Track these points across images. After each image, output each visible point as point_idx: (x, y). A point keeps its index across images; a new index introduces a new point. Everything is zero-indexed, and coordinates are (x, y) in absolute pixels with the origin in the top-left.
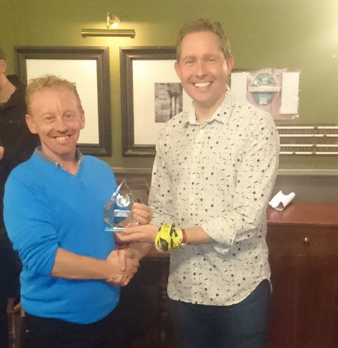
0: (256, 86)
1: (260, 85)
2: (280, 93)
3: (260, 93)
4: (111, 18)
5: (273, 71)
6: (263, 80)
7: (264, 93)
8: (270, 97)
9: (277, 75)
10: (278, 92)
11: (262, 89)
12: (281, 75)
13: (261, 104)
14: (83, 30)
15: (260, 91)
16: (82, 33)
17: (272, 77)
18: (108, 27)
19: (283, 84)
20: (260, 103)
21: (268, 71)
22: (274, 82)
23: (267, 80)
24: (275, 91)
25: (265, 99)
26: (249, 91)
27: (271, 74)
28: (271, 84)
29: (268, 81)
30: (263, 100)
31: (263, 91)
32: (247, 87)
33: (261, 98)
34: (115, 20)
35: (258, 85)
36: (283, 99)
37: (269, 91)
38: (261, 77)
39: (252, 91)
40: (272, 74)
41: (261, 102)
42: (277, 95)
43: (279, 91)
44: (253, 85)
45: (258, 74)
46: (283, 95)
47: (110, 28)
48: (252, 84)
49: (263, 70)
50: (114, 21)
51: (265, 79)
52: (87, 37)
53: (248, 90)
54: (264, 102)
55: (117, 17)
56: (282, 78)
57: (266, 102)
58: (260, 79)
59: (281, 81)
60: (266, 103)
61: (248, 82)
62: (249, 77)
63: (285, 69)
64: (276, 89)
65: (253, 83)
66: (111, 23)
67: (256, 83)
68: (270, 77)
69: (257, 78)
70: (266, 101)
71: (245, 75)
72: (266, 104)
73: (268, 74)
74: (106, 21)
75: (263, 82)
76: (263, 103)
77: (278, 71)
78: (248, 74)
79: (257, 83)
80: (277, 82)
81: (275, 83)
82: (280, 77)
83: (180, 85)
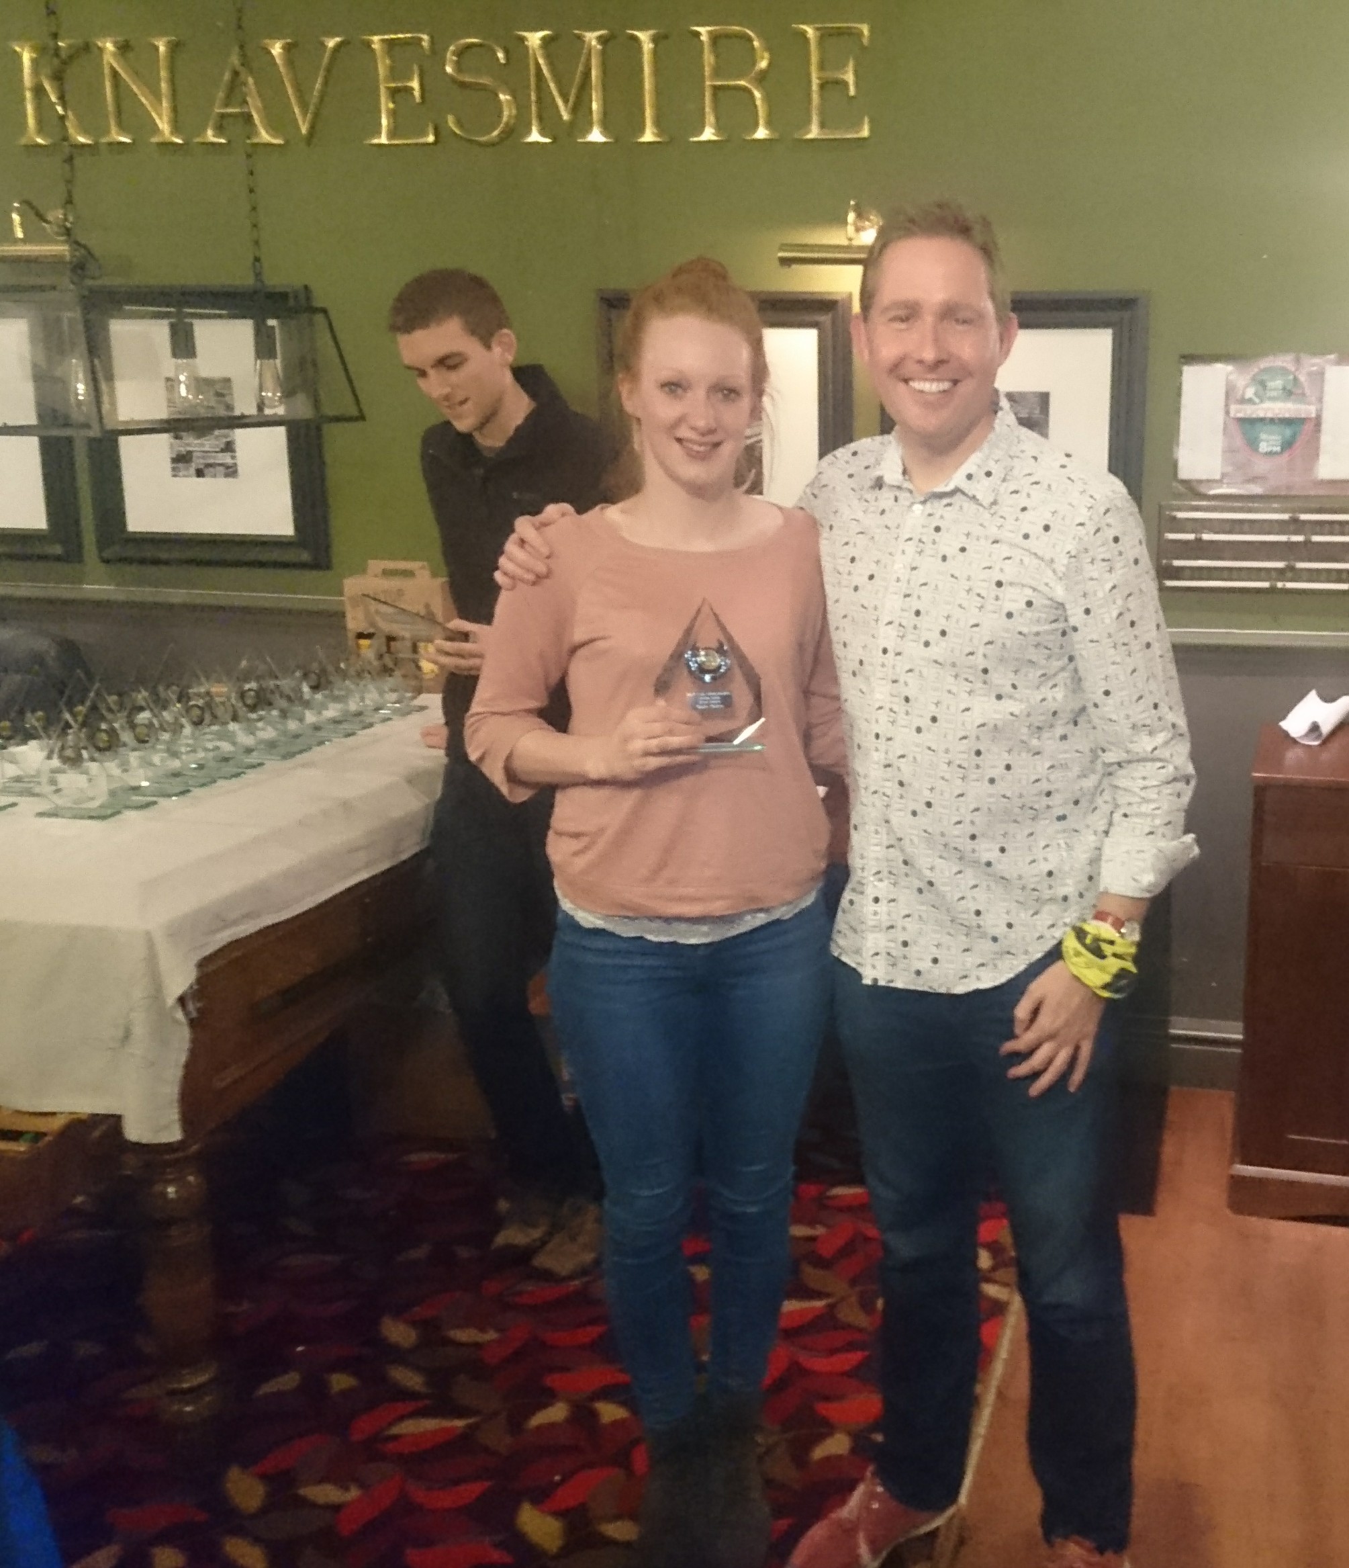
0: (1250, 401)
1: (1262, 401)
2: (1318, 422)
3: (1262, 420)
4: (860, 216)
5: (1298, 361)
6: (1271, 384)
7: (1272, 420)
8: (1288, 432)
9: (1310, 374)
10: (1310, 419)
11: (1268, 409)
12: (1321, 374)
13: (1265, 450)
14: (784, 247)
15: (1261, 415)
16: (781, 254)
17: (1296, 379)
18: (850, 239)
19: (1327, 399)
20: (1260, 450)
21: (1284, 361)
22: (1300, 391)
23: (1281, 387)
24: (1303, 416)
25: (1273, 437)
26: (1232, 415)
27: (1293, 369)
28: (1293, 397)
29: (1284, 389)
30: (1269, 441)
31: (1270, 415)
32: (1227, 405)
33: (1263, 436)
34: (869, 220)
35: (1257, 400)
36: (1325, 439)
37: (1287, 415)
38: (1265, 377)
39: (1240, 415)
40: (1297, 370)
41: (1263, 447)
42: (1308, 427)
43: (1313, 415)
44: (1243, 401)
45: (1256, 370)
46: (1325, 426)
47: (856, 243)
48: (1239, 396)
49: (1271, 358)
50: (867, 223)
51: (1278, 383)
52: (794, 267)
53: (1227, 413)
54: (1273, 446)
55: (874, 212)
56: (1322, 381)
57: (1277, 446)
58: (1263, 384)
59: (1322, 391)
60: (1278, 449)
61: (1230, 393)
62: (1232, 377)
63: (1332, 357)
64: (1307, 410)
65: (1244, 393)
66: (858, 230)
67: (1250, 393)
68: (1291, 377)
69: (1254, 379)
70: (1279, 443)
71: (1220, 372)
72: (1276, 453)
73: (1284, 371)
74: (845, 223)
75: (1271, 390)
76: (1269, 449)
77: (1312, 363)
78: (1230, 368)
79: (1256, 394)
80: (1308, 392)
81: (1303, 394)
82: (1319, 377)
83: (1044, 398)
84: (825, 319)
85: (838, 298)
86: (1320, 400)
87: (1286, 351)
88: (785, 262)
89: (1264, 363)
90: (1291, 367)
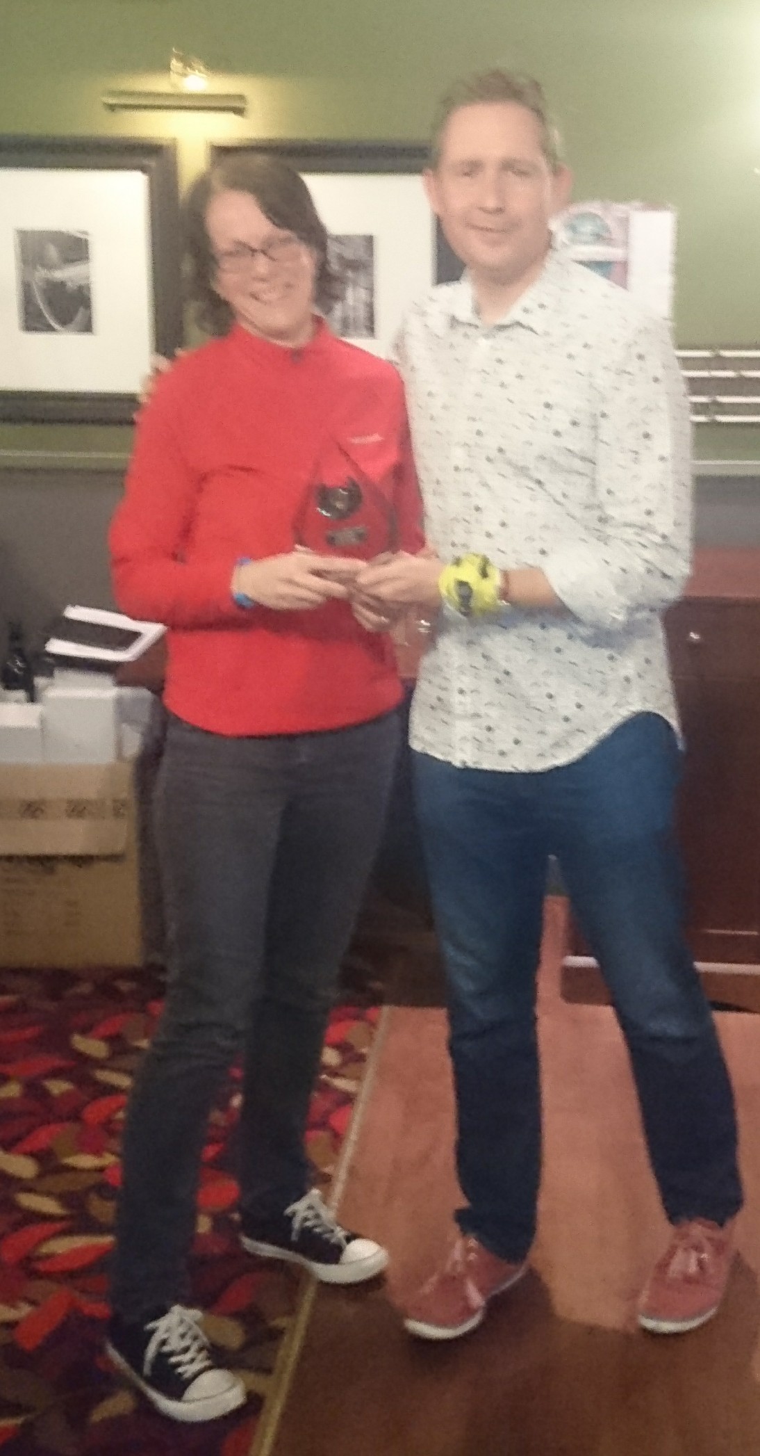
0: (563, 244)
2: (626, 265)
4: (182, 63)
5: (605, 208)
9: (618, 220)
10: (619, 261)
12: (628, 220)
14: (111, 93)
16: (107, 100)
17: (604, 223)
18: (175, 87)
19: (634, 242)
21: (594, 207)
22: (608, 236)
23: (590, 232)
24: (612, 259)
27: (602, 215)
28: (603, 241)
29: (593, 233)
31: (580, 258)
35: (569, 243)
36: (633, 280)
37: (597, 258)
38: (574, 222)
40: (605, 216)
42: (617, 269)
43: (622, 258)
45: (567, 214)
46: (632, 269)
49: (583, 204)
50: (191, 71)
51: (587, 228)
52: (121, 112)
55: (198, 61)
56: (629, 226)
58: (573, 228)
59: (628, 235)
63: (637, 203)
64: (614, 253)
66: (181, 76)
67: (562, 236)
68: (600, 222)
69: (565, 224)
73: (593, 216)
74: (169, 69)
77: (620, 209)
79: (568, 238)
80: (615, 237)
81: (612, 238)
82: (625, 223)
83: (369, 241)
84: (152, 163)
85: (164, 143)
86: (626, 244)
87: (592, 196)
88: (112, 108)
89: (575, 209)
90: (599, 213)
